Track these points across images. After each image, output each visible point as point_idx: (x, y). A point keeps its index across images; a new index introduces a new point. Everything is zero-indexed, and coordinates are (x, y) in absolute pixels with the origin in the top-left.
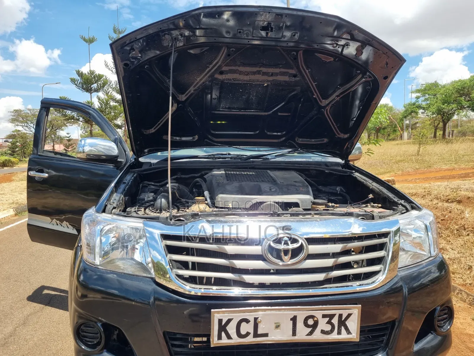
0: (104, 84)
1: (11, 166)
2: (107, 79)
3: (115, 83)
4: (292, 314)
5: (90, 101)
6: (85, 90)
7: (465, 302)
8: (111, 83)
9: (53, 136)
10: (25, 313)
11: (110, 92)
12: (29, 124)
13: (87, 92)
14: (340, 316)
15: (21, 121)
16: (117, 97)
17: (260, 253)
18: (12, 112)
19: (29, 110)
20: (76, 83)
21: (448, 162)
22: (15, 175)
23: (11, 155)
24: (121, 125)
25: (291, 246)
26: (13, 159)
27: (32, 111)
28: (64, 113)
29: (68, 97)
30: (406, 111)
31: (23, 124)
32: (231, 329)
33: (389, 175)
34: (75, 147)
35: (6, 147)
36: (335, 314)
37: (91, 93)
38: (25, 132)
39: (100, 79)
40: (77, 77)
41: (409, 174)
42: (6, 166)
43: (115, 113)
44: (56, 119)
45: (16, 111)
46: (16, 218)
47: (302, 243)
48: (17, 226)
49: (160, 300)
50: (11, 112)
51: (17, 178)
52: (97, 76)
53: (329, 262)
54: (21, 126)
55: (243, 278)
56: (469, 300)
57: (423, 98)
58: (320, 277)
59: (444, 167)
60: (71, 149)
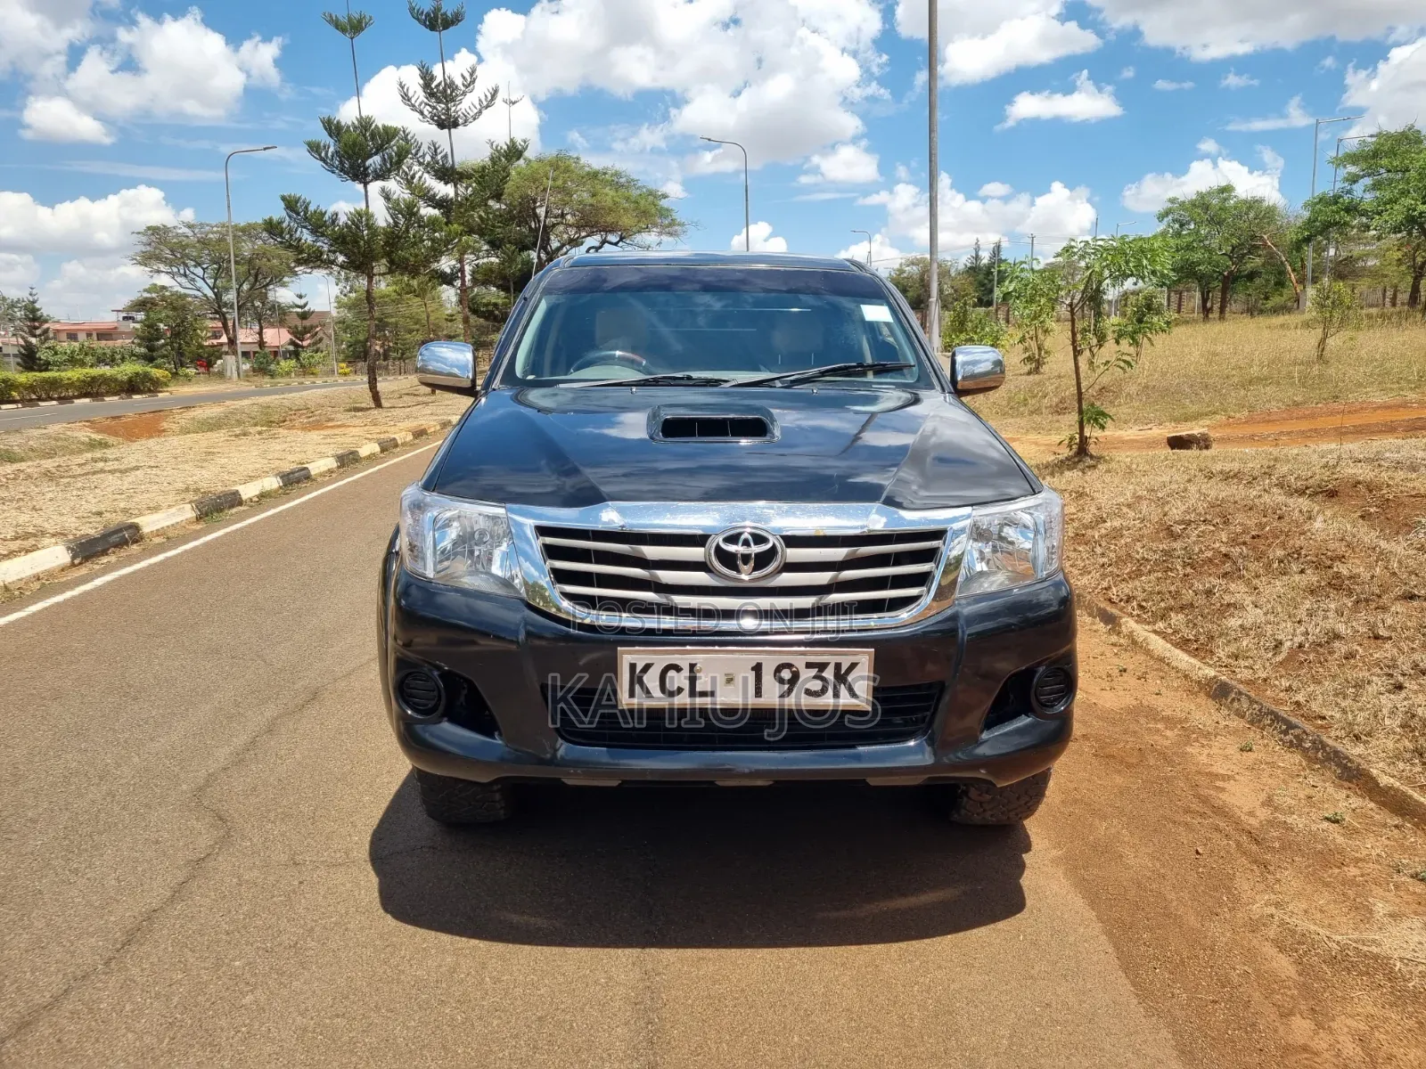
0: (402, 154)
1: (150, 391)
2: (409, 137)
3: (429, 148)
4: (753, 659)
5: (364, 208)
6: (348, 174)
7: (1243, 717)
8: (418, 151)
9: (257, 303)
10: (268, 714)
11: (417, 176)
12: (192, 269)
13: (354, 180)
14: (838, 666)
15: (166, 258)
16: (436, 190)
17: (702, 559)
18: (144, 234)
19: (190, 226)
20: (323, 155)
21: (1398, 383)
22: (167, 416)
23: (150, 359)
24: (452, 274)
25: (755, 549)
26: (156, 373)
27: (196, 231)
28: (295, 244)
29: (303, 198)
30: (1310, 221)
31: (175, 270)
32: (652, 680)
33: (1208, 422)
34: (320, 335)
35: (128, 335)
36: (828, 664)
37: (366, 184)
38: (183, 291)
39: (389, 141)
40: (324, 138)
41: (1267, 418)
42: (139, 392)
43: (433, 240)
44: (264, 253)
45: (154, 230)
46: (198, 527)
47: (774, 545)
48: (206, 544)
49: (540, 637)
50: (139, 233)
51: (174, 426)
52: (379, 133)
53: (823, 578)
54: (167, 273)
55: (672, 600)
56: (1252, 714)
57: (1368, 181)
58: (806, 602)
59: (1379, 398)
60: (309, 341)
